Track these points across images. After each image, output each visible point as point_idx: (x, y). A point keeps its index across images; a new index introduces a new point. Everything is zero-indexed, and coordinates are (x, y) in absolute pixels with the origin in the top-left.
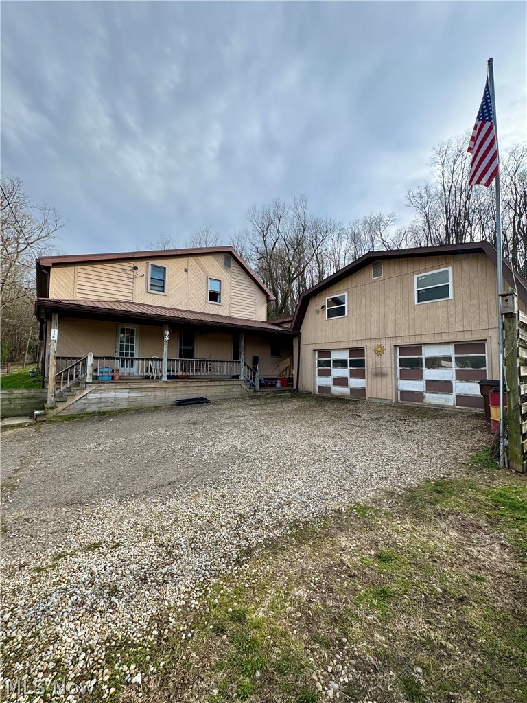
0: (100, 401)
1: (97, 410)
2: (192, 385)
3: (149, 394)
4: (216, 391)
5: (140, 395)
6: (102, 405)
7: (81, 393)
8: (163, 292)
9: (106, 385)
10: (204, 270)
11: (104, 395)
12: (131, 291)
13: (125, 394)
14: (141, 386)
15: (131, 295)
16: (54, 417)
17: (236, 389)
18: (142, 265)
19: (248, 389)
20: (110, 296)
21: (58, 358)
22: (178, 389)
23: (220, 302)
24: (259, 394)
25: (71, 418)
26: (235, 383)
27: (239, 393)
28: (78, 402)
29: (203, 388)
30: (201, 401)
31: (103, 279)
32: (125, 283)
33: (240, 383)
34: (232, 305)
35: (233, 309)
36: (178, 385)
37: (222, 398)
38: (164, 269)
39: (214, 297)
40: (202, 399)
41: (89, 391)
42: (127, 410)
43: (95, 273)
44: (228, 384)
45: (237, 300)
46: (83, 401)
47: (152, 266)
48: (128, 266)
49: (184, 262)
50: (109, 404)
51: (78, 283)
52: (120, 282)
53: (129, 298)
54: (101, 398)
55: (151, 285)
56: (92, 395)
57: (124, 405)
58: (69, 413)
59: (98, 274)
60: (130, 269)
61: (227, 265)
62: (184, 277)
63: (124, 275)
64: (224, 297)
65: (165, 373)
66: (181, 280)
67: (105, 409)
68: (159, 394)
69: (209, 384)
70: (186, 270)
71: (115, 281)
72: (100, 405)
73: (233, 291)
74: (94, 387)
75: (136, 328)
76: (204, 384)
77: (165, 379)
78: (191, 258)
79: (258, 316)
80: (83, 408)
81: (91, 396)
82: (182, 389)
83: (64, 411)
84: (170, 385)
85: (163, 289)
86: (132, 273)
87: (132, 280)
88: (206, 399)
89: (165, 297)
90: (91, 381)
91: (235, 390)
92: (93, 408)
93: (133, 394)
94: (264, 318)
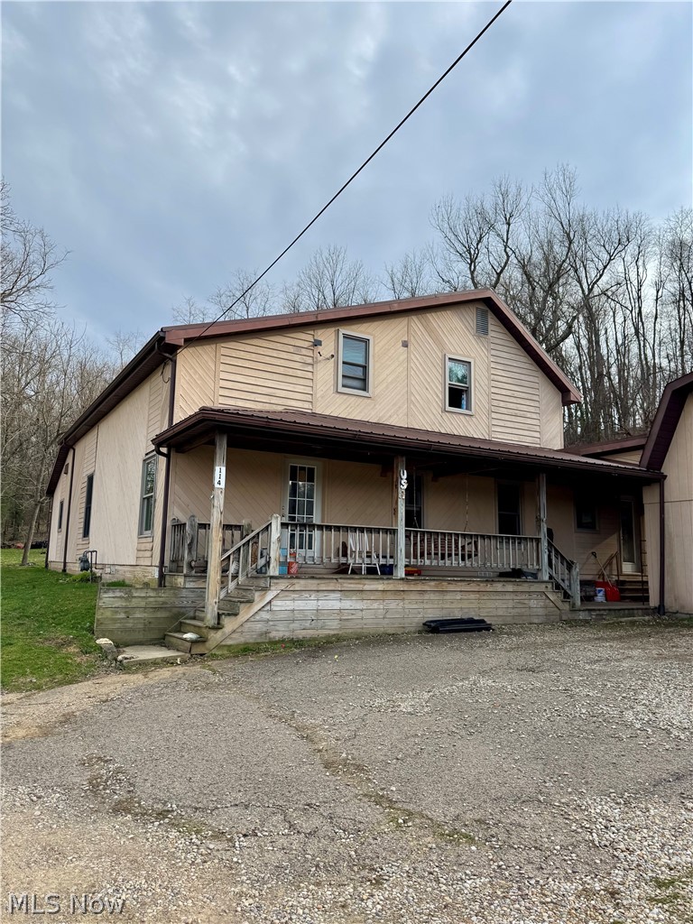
0: (293, 617)
1: (287, 635)
2: (451, 588)
3: (375, 605)
4: (498, 604)
5: (359, 605)
6: (296, 625)
7: (263, 597)
8: (365, 388)
9: (302, 582)
10: (439, 342)
11: (300, 605)
12: (308, 390)
13: (332, 603)
14: (360, 587)
15: (309, 398)
16: (219, 647)
17: (535, 600)
18: (327, 336)
19: (560, 604)
20: (274, 400)
21: (227, 527)
22: (427, 596)
23: (468, 408)
24: (582, 616)
25: (246, 650)
26: (532, 589)
27: (541, 612)
28: (258, 618)
29: (472, 596)
30: (471, 627)
31: (261, 367)
32: (299, 373)
33: (542, 587)
34: (494, 415)
35: (495, 422)
36: (426, 588)
37: (509, 620)
38: (366, 342)
39: (457, 397)
40: (471, 621)
41: (275, 593)
42: (339, 638)
43: (248, 356)
44: (520, 589)
45: (502, 404)
46: (264, 615)
47: (346, 337)
48: (304, 338)
49: (401, 326)
50: (307, 624)
51: (223, 375)
52: (291, 372)
53: (307, 405)
54: (293, 610)
55: (343, 376)
56: (279, 603)
57: (332, 627)
58: (242, 640)
59: (253, 357)
60: (306, 344)
61: (482, 330)
62: (402, 358)
63: (297, 358)
64: (478, 396)
65: (402, 561)
66: (397, 364)
67: (300, 634)
68: (393, 605)
69: (482, 587)
70: (405, 345)
71: (281, 370)
72: (292, 626)
73: (494, 384)
74: (283, 584)
75: (315, 464)
76: (473, 587)
77: (401, 572)
78: (414, 318)
79: (545, 437)
80: (264, 629)
81: (279, 605)
82: (432, 596)
83: (234, 636)
84: (413, 588)
85: (363, 383)
86: (310, 353)
87: (310, 368)
88: (483, 621)
89: (369, 401)
90: (277, 574)
91: (533, 603)
92: (279, 632)
93: (347, 604)
94: (558, 444)
